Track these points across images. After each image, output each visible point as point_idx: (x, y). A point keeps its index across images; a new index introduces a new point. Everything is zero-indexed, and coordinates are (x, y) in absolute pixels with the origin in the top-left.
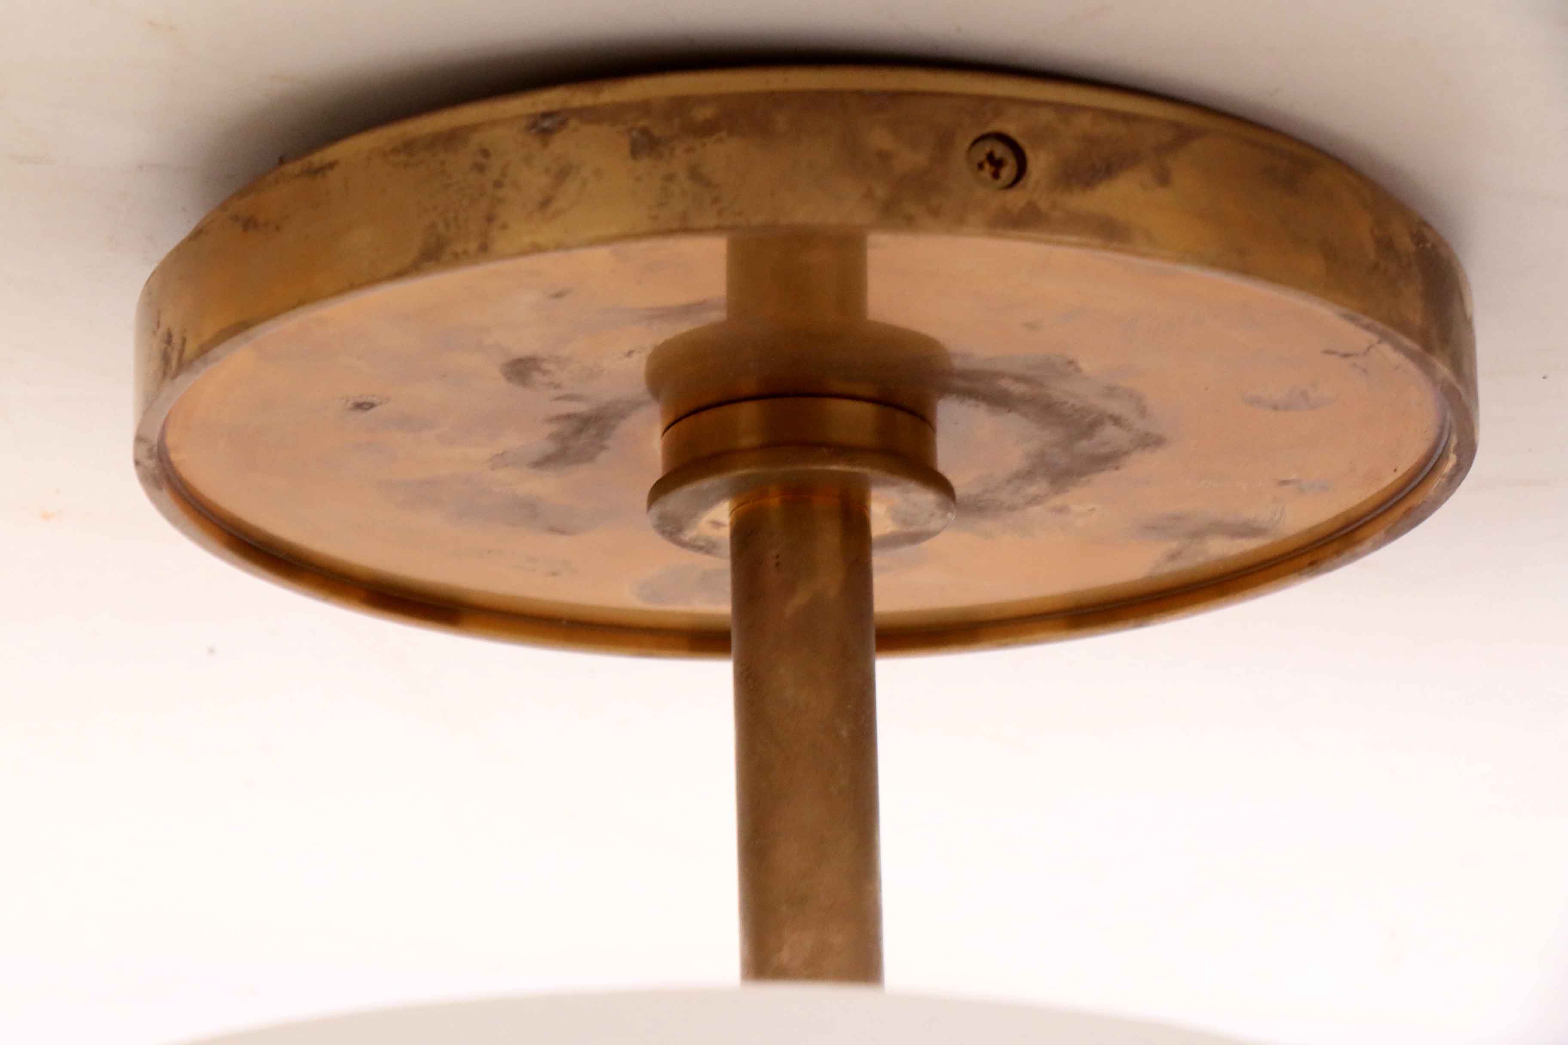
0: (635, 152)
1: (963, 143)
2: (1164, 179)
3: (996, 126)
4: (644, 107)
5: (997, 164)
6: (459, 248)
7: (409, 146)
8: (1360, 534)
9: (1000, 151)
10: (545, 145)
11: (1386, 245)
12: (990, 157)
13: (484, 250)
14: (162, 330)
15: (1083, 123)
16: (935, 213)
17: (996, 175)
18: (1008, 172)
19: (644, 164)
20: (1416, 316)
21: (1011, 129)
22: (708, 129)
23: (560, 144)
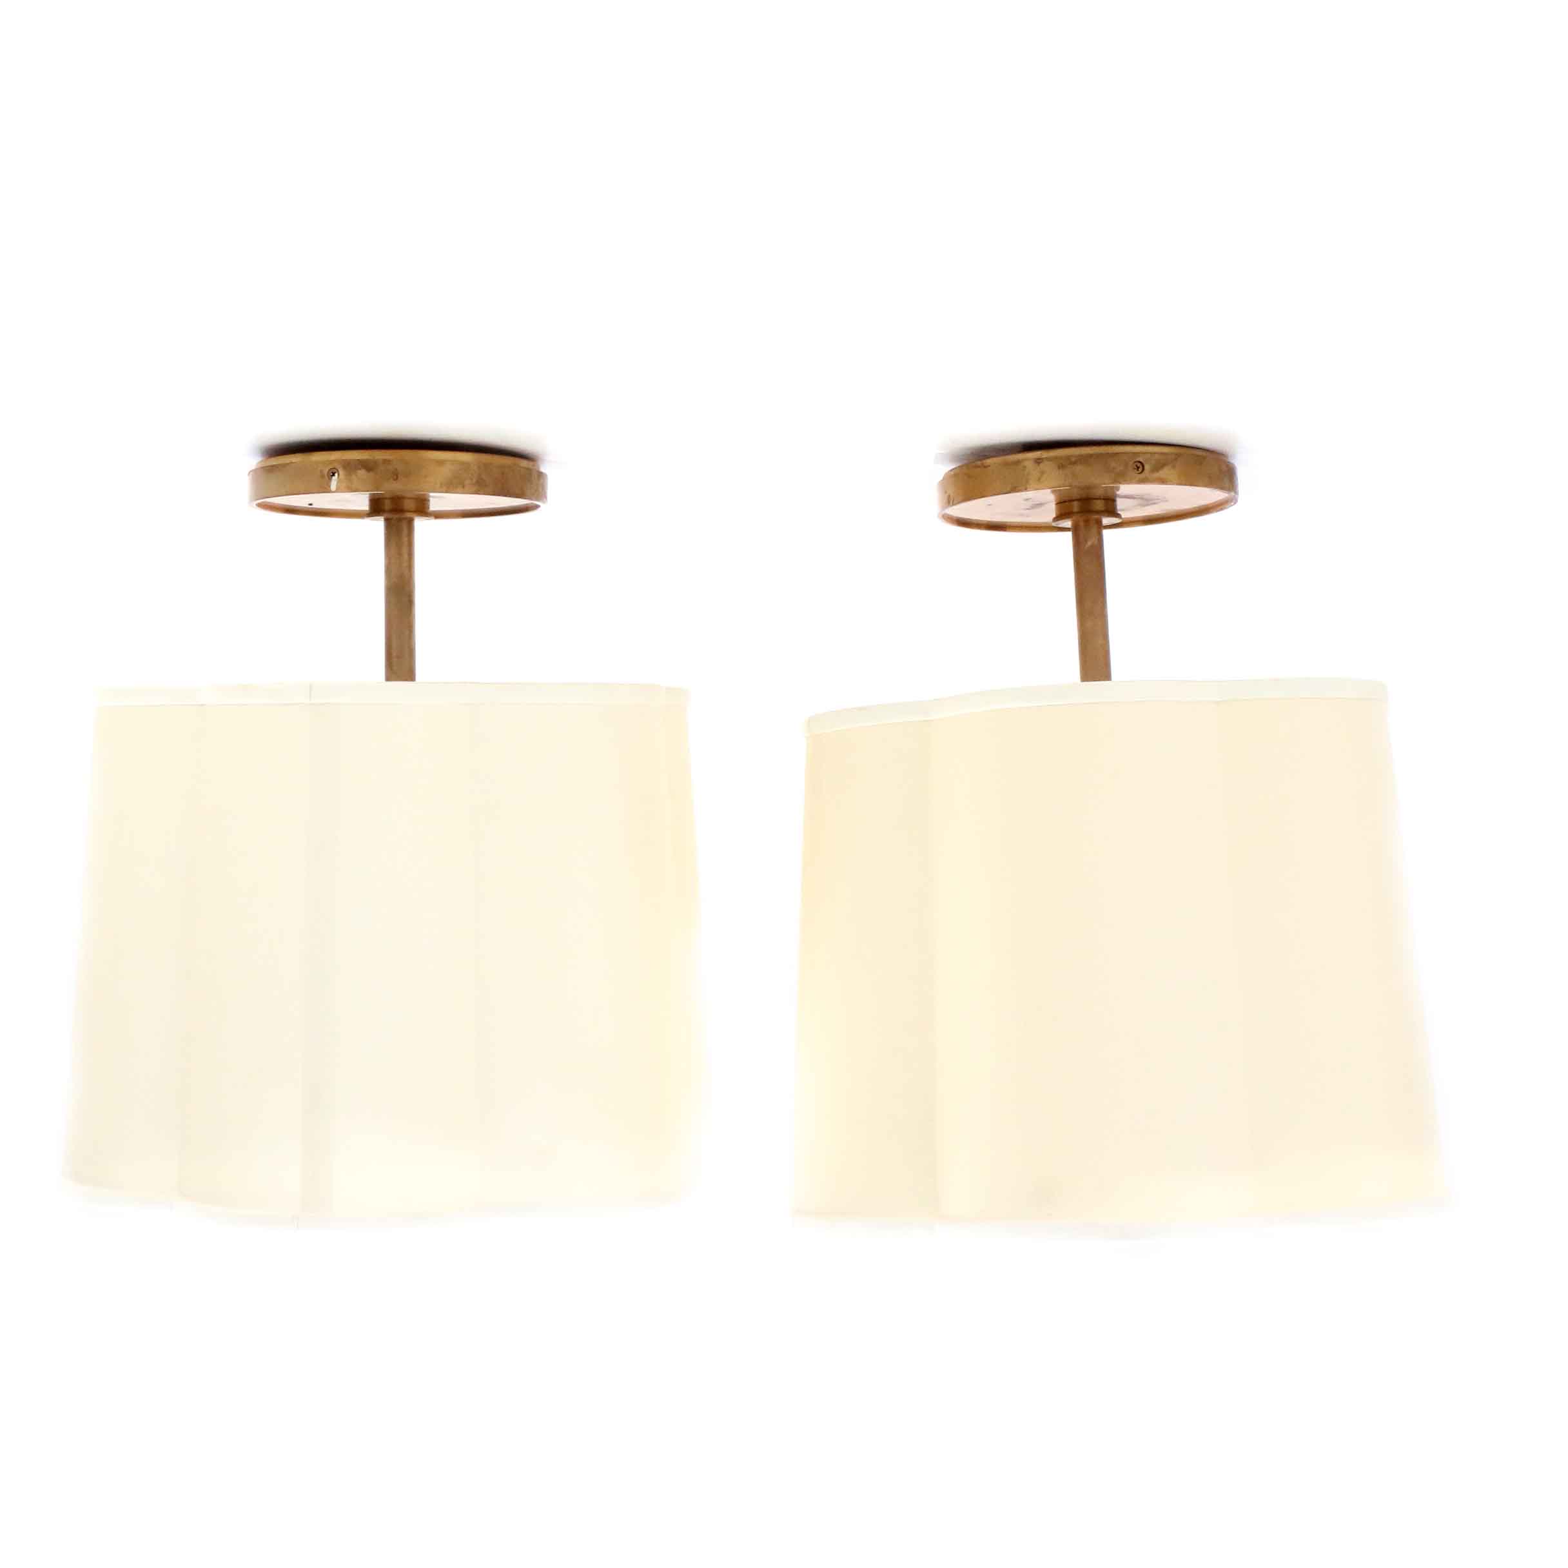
0: (1059, 468)
1: (1131, 463)
2: (1174, 467)
3: (1138, 460)
4: (1061, 458)
5: (1138, 468)
6: (1020, 488)
7: (1006, 464)
8: (1211, 510)
9: (1139, 465)
10: (1039, 465)
11: (1220, 471)
12: (1136, 466)
13: (1026, 489)
14: (947, 495)
15: (1157, 456)
16: (1125, 481)
17: (1138, 470)
18: (1140, 470)
19: (1061, 472)
20: (1227, 485)
21: (1141, 460)
22: (1075, 463)
23: (1041, 465)
